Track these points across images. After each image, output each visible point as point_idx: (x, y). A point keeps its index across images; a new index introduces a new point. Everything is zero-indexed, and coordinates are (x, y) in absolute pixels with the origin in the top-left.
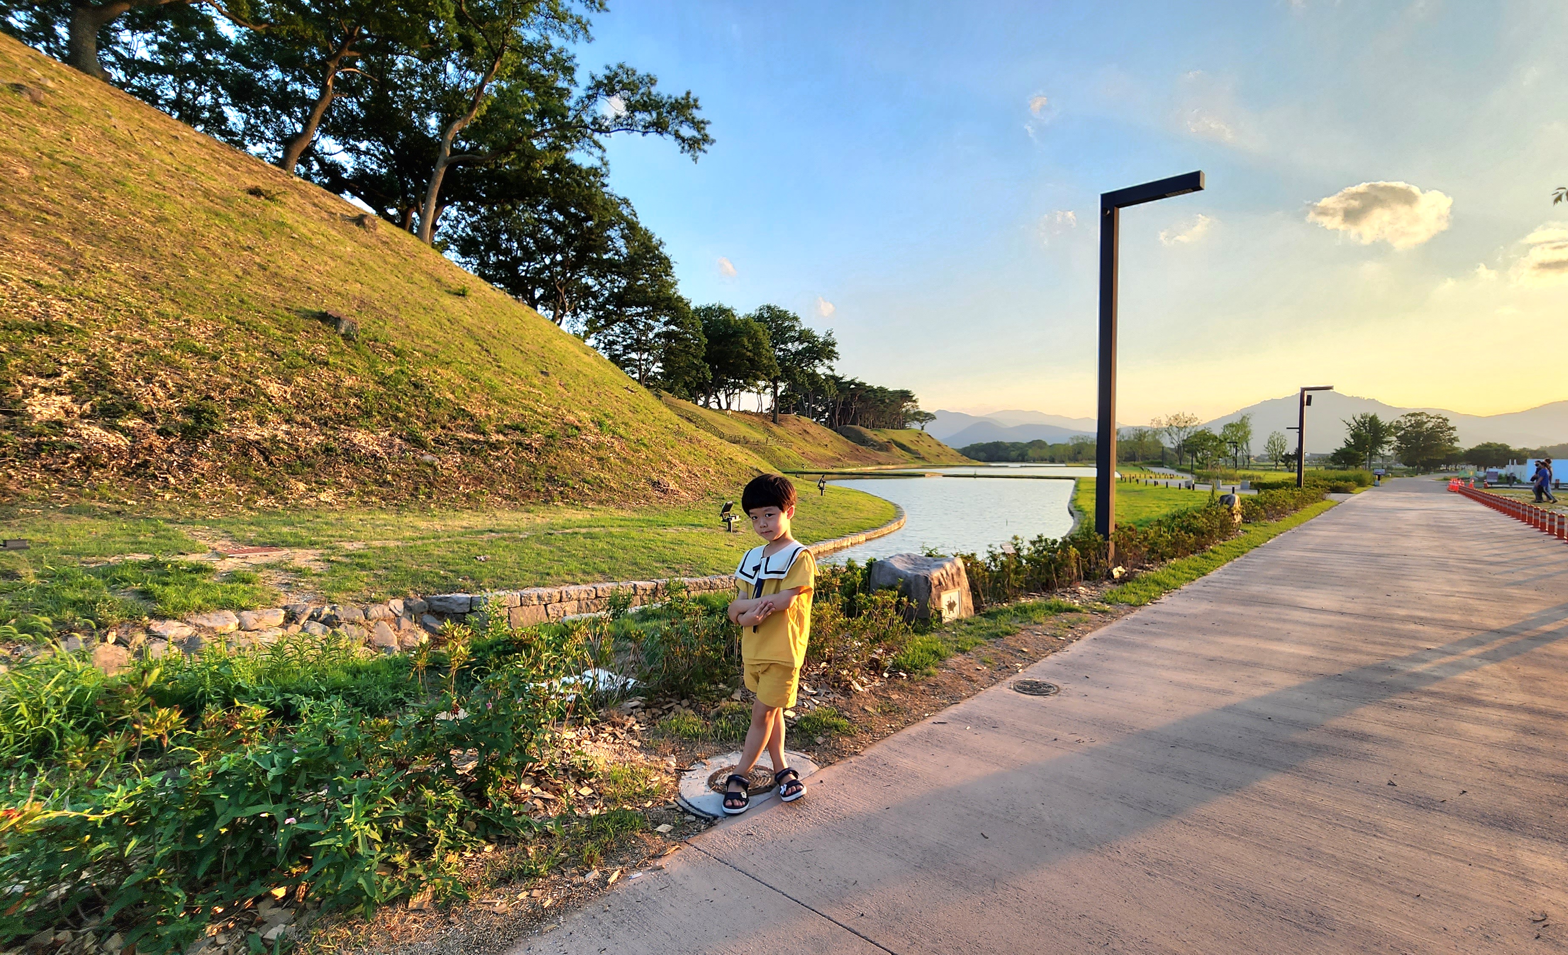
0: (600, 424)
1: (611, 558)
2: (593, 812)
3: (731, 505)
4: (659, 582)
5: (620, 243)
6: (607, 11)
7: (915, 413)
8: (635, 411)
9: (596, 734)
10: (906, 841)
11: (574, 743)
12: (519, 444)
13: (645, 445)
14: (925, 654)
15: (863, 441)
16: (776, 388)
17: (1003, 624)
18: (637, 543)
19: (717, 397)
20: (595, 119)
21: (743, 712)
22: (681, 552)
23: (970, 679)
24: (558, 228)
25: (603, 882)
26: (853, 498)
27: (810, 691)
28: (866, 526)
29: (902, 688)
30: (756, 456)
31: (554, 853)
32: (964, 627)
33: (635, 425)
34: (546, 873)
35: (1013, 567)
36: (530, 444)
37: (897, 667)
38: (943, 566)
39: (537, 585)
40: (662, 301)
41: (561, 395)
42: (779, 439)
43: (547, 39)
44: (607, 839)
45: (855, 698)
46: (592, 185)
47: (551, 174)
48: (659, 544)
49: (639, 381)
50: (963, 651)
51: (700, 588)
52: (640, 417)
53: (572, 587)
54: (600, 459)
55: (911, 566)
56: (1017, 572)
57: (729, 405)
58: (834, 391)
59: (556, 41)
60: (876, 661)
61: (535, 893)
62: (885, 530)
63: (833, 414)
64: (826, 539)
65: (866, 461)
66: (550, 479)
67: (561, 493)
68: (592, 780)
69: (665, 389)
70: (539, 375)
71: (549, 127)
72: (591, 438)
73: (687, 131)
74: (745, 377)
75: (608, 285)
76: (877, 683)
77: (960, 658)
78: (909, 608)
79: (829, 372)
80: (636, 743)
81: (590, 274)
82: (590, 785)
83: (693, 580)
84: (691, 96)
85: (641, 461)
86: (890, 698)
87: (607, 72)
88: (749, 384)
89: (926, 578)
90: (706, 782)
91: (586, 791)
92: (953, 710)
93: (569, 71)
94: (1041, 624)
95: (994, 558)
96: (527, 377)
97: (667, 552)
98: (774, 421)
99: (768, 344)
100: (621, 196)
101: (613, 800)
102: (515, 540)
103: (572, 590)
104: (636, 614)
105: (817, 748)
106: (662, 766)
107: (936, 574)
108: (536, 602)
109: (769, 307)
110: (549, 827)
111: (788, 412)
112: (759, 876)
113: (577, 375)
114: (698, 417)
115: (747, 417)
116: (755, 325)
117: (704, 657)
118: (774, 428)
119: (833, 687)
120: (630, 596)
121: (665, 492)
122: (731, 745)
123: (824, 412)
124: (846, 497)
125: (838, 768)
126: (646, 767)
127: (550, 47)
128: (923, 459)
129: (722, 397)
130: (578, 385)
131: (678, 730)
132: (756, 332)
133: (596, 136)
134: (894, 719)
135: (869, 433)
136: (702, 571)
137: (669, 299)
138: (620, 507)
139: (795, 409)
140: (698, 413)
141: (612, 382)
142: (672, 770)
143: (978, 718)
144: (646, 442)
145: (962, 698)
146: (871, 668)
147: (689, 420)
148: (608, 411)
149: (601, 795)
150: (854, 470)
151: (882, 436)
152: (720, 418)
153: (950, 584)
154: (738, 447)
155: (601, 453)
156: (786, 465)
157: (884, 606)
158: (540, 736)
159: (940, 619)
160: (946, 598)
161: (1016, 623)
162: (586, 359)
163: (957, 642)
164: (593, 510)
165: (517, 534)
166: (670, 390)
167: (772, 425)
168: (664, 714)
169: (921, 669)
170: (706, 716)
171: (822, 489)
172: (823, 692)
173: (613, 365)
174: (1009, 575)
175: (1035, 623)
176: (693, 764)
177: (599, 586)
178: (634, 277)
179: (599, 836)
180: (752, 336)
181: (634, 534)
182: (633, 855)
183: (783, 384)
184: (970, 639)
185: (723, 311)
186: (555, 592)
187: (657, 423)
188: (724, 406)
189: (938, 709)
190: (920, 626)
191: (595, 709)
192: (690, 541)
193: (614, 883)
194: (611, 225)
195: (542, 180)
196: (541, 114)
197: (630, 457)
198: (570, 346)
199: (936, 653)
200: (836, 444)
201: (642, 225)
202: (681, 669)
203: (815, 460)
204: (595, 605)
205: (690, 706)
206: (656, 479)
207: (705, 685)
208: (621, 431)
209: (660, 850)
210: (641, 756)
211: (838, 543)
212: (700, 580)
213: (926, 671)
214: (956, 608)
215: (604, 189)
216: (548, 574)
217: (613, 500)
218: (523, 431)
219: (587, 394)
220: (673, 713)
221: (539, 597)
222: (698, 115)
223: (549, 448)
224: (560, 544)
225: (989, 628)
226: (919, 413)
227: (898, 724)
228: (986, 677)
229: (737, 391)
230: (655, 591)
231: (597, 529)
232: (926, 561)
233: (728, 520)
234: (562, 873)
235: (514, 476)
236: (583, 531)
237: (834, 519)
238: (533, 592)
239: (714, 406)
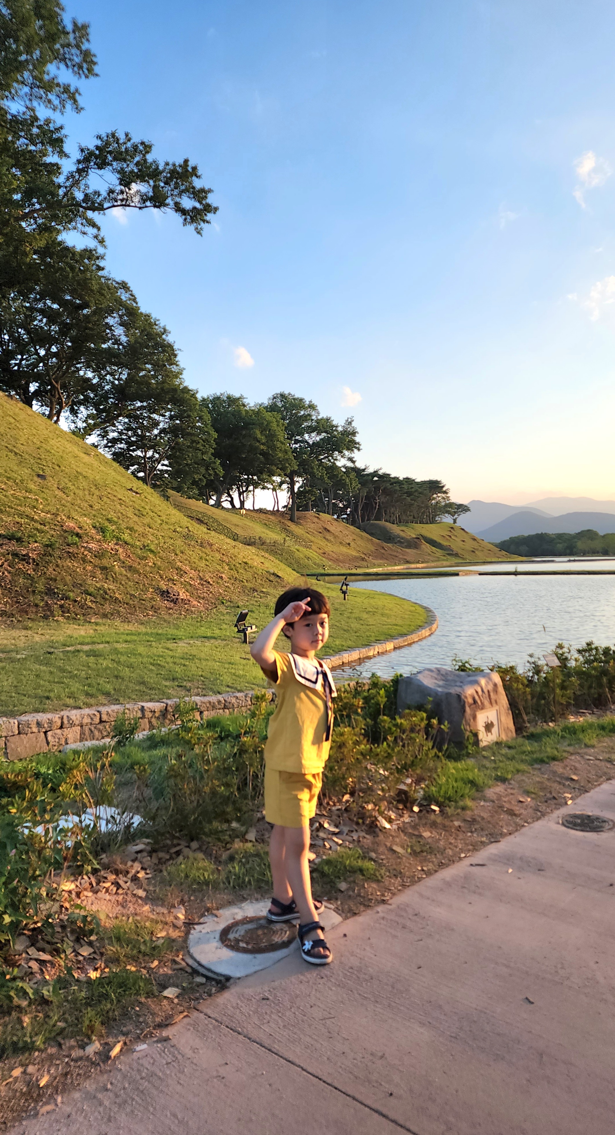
0: (102, 530)
1: (117, 677)
2: (94, 975)
3: (246, 614)
4: (169, 702)
5: (119, 331)
6: (97, 75)
7: (446, 505)
8: (140, 514)
9: (98, 884)
10: (440, 1007)
11: (74, 896)
12: (15, 555)
13: (152, 551)
14: (460, 784)
15: (388, 537)
16: (292, 483)
17: (549, 748)
18: (145, 660)
19: (230, 495)
20: (86, 195)
21: (258, 855)
22: (193, 668)
23: (511, 813)
24: (52, 317)
25: (105, 1056)
26: (379, 602)
27: (333, 829)
28: (394, 632)
29: (434, 825)
30: (272, 558)
31: (51, 1023)
32: (504, 751)
33: (141, 529)
34: (42, 1046)
35: (558, 681)
36: (27, 555)
37: (429, 799)
38: (477, 682)
39: (37, 711)
40: (167, 393)
41: (60, 500)
42: (297, 538)
43: (33, 110)
44: (109, 1006)
45: (381, 837)
46: (87, 269)
47: (42, 257)
48: (169, 660)
49: (143, 480)
50: (503, 780)
51: (214, 707)
52: (147, 521)
53: (74, 712)
54: (104, 569)
55: (441, 683)
56: (563, 687)
57: (242, 503)
58: (356, 485)
59: (43, 113)
60: (405, 792)
61: (31, 1069)
62: (414, 637)
63: (355, 510)
64: (350, 648)
65: (393, 559)
66: (50, 592)
67: (61, 606)
68: (93, 938)
69: (173, 489)
70: (36, 478)
71: (37, 206)
72: (92, 545)
73: (188, 203)
74: (259, 472)
75: (108, 377)
76: (406, 819)
77: (500, 788)
78: (440, 730)
79: (350, 464)
80: (141, 893)
81: (88, 366)
82: (90, 944)
83: (206, 699)
84: (190, 163)
85: (148, 569)
86: (421, 836)
87: (99, 143)
88: (263, 480)
89: (459, 697)
90: (218, 936)
91: (85, 951)
92: (493, 849)
93: (57, 143)
94: (593, 747)
95: (537, 670)
96: (22, 481)
97: (177, 668)
98: (292, 520)
99: (282, 435)
100: (119, 279)
101: (115, 960)
102: (12, 660)
103: (75, 715)
104: (143, 741)
105: (340, 896)
106: (170, 919)
107: (469, 691)
108: (35, 730)
109: (282, 396)
110: (45, 993)
111: (306, 509)
112: (276, 1047)
113: (77, 477)
114: (210, 517)
115: (263, 516)
116: (268, 416)
117: (214, 793)
118: (293, 527)
119: (357, 824)
120: (137, 720)
121: (175, 602)
122: (244, 893)
123: (346, 507)
124: (371, 601)
125: (365, 918)
126: (152, 920)
127: (36, 119)
128: (456, 555)
129: (235, 495)
130: (78, 488)
131: (187, 876)
132: (269, 423)
133: (90, 214)
134: (425, 860)
135: (396, 529)
136: (215, 688)
137: (175, 390)
138: (126, 620)
139: (313, 506)
140: (209, 513)
141: (115, 483)
142: (180, 923)
143: (521, 859)
144: (152, 547)
145: (503, 835)
146: (399, 801)
147: (200, 521)
148: (112, 515)
149: (102, 954)
150: (379, 570)
151: (410, 532)
152: (234, 518)
153: (486, 703)
154: (252, 549)
155: (105, 562)
156: (305, 566)
157: (412, 730)
158: (36, 891)
159: (477, 742)
160: (482, 718)
161: (564, 746)
162: (86, 458)
163: (496, 769)
164: (97, 624)
165: (14, 655)
166: (178, 489)
167: (289, 523)
168: (171, 858)
169: (456, 802)
170: (217, 860)
171: (344, 593)
172: (346, 829)
173: (116, 465)
174: (554, 690)
175: (587, 746)
176: (203, 915)
177: (104, 710)
178: (136, 368)
179: (100, 1002)
180: (265, 428)
181: (141, 649)
182: (138, 1024)
183: (300, 479)
184: (511, 766)
185: (232, 401)
186: (56, 718)
187: (164, 526)
188: (237, 504)
189: (475, 847)
190: (454, 750)
191: (96, 855)
192: (203, 655)
193: (117, 1057)
194: (110, 312)
195: (32, 265)
196: (28, 194)
197: (135, 565)
198: (68, 445)
199: (472, 783)
200: (360, 542)
201: (144, 309)
202: (190, 807)
203: (337, 561)
204: (100, 731)
205: (200, 849)
206: (165, 588)
207: (216, 824)
208: (126, 537)
209: (166, 1018)
210: (147, 908)
211: (364, 652)
212: (213, 698)
213: (461, 803)
214: (495, 730)
215: (100, 273)
216: (48, 698)
217: (118, 612)
218: (19, 540)
219: (88, 497)
220: (181, 858)
221: (39, 724)
222: (198, 184)
223: (47, 558)
224: (60, 663)
225: (532, 752)
226: (451, 505)
227: (431, 866)
228: (530, 810)
229: (251, 488)
230: (164, 713)
231: (101, 646)
232: (458, 676)
233: (244, 631)
234: (60, 1045)
235: (10, 590)
236: (86, 648)
237: (359, 626)
238: (31, 718)
239: (227, 505)
